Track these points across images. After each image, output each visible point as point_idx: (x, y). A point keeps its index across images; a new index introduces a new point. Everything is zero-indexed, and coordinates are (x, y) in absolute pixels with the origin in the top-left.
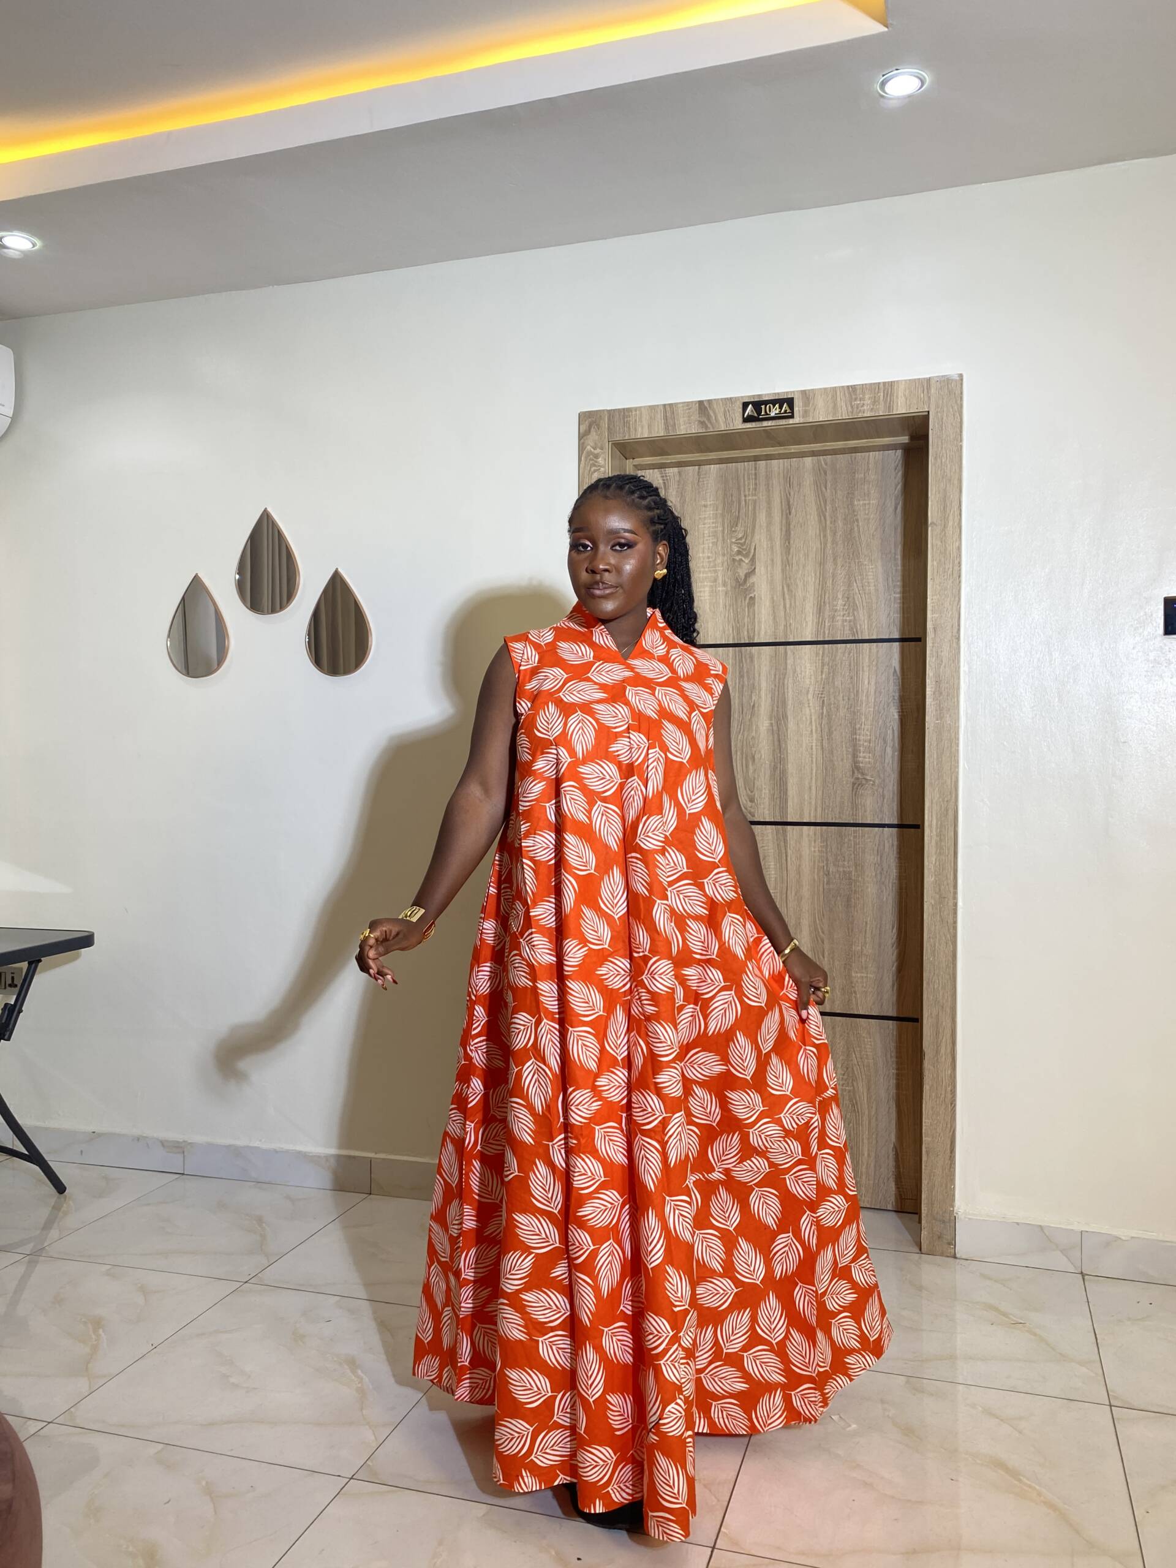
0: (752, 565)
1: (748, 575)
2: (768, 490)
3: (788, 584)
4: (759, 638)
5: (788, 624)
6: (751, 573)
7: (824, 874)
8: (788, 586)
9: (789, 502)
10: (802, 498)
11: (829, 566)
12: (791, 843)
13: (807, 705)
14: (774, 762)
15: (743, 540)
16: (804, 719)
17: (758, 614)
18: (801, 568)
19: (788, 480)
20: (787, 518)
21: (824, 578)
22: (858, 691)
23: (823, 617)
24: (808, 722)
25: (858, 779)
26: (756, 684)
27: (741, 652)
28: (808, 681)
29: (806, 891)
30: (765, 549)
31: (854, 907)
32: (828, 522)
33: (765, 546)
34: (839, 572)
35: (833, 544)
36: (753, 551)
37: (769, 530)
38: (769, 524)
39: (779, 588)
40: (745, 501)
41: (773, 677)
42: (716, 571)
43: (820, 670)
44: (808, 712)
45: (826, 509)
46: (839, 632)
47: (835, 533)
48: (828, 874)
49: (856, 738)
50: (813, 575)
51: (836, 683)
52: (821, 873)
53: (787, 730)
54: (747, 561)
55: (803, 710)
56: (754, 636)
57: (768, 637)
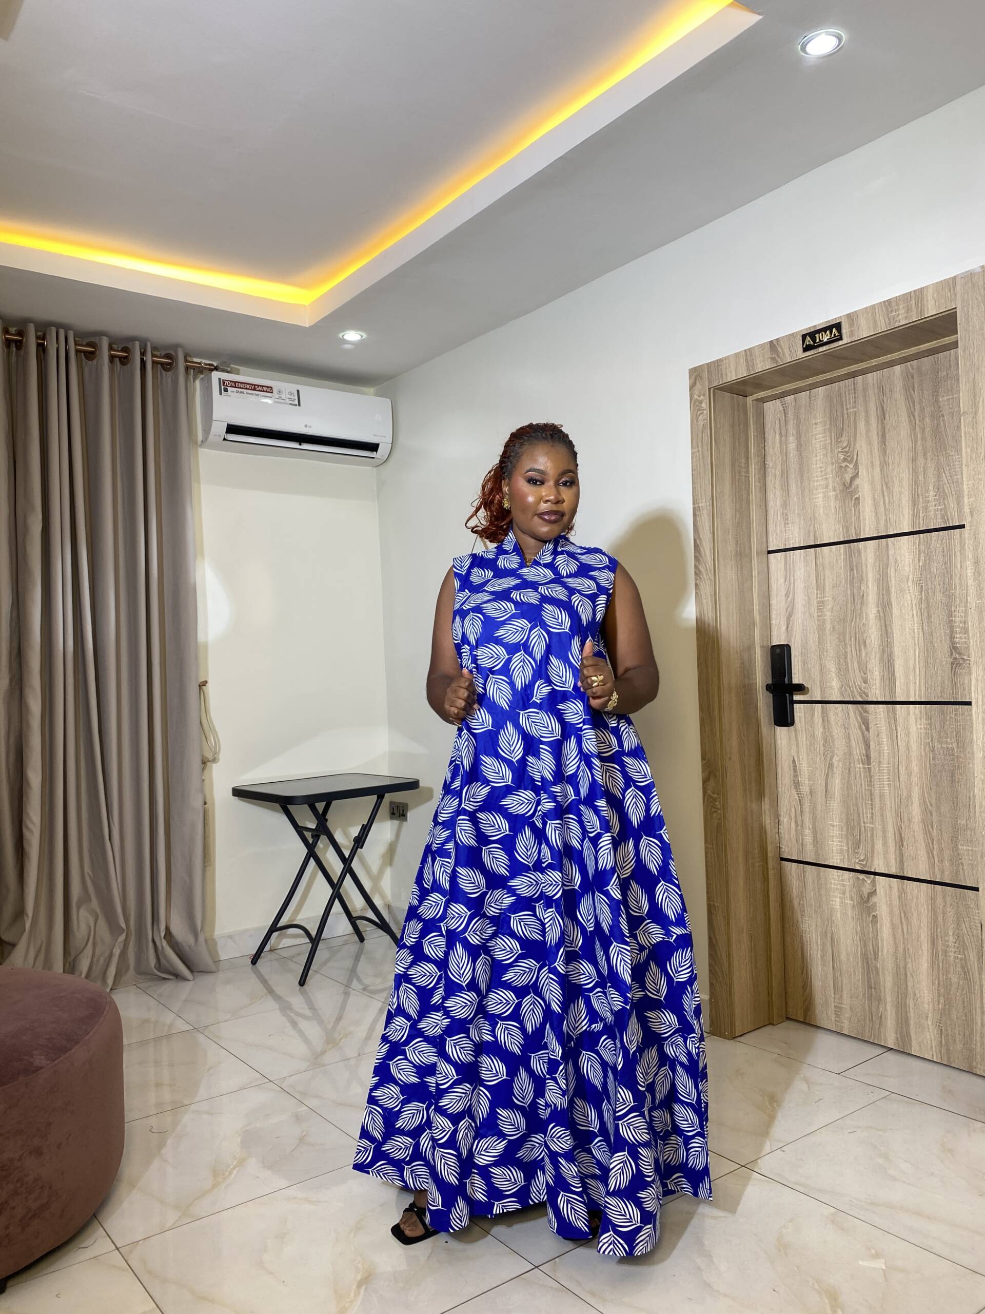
0: (855, 470)
1: (852, 479)
2: (865, 401)
3: (886, 484)
4: (864, 534)
5: (888, 519)
6: (856, 476)
7: (930, 749)
8: (887, 484)
9: (883, 407)
10: (894, 402)
11: (921, 461)
12: (900, 720)
13: (907, 592)
14: (883, 646)
15: (848, 448)
16: (906, 604)
17: (863, 512)
18: (897, 466)
19: (881, 389)
20: (882, 423)
21: (916, 473)
22: (951, 576)
23: (918, 508)
24: (909, 608)
25: (955, 659)
26: (864, 576)
27: (850, 547)
28: (907, 568)
29: (915, 766)
30: (866, 454)
31: (958, 782)
32: (917, 422)
33: (865, 451)
34: (930, 465)
35: (922, 441)
36: (856, 457)
37: (868, 437)
38: (868, 430)
39: (879, 487)
40: (847, 413)
41: (878, 568)
42: (826, 479)
43: (917, 558)
44: (909, 598)
45: (915, 409)
46: (932, 521)
47: (923, 430)
48: (933, 751)
49: (952, 620)
50: (907, 471)
51: (932, 569)
52: (928, 749)
53: (892, 616)
54: (851, 466)
55: (905, 596)
56: (860, 533)
57: (872, 533)
